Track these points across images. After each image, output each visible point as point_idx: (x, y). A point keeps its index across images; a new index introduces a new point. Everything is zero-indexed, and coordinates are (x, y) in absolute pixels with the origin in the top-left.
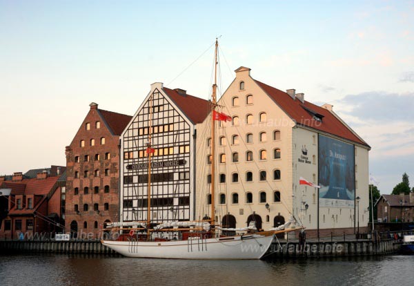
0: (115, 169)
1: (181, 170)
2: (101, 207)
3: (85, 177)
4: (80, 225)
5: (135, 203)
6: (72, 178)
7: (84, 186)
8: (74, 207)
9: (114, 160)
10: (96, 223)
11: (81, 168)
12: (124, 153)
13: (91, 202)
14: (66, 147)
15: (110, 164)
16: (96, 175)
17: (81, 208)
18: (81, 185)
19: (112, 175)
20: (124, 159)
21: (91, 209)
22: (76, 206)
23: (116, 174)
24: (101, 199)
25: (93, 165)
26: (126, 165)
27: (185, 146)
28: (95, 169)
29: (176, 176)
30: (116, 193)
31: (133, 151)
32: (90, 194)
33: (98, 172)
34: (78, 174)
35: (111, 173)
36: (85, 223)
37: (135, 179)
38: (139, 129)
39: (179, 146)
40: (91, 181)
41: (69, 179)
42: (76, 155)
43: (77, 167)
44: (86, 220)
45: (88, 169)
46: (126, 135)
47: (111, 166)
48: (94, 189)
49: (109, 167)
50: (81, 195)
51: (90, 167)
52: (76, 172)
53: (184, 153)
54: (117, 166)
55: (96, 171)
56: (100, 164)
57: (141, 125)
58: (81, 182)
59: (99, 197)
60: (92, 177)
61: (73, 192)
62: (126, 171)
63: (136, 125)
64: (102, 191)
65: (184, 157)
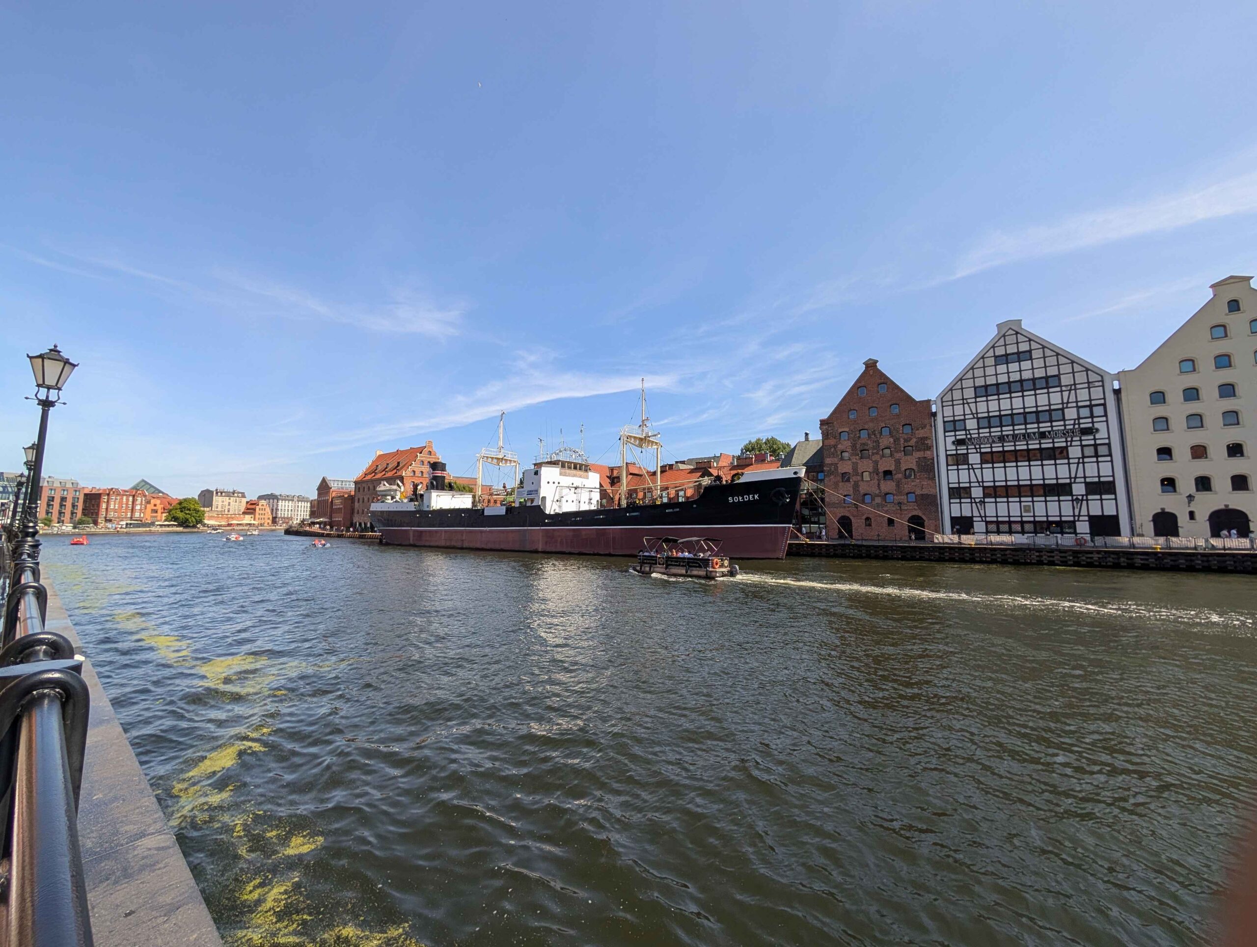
0: (925, 444)
1: (1085, 443)
2: (900, 498)
3: (862, 457)
4: (857, 524)
5: (977, 493)
6: (836, 460)
7: (860, 470)
8: (842, 498)
9: (921, 433)
10: (890, 519)
11: (854, 445)
12: (945, 422)
13: (877, 492)
14: (821, 421)
15: (914, 440)
16: (884, 456)
17: (856, 498)
18: (855, 469)
19: (918, 454)
20: (945, 432)
21: (877, 500)
22: (848, 497)
23: (928, 452)
24: (898, 486)
25: (876, 442)
26: (953, 439)
27: (1091, 406)
28: (881, 448)
29: (1075, 452)
30: (929, 479)
31: (964, 419)
32: (875, 481)
33: (887, 451)
34: (846, 454)
35: (918, 451)
36: (868, 519)
37: (974, 458)
38: (975, 388)
39: (1078, 408)
40: (876, 463)
41: (828, 461)
42: (840, 430)
43: (845, 444)
44: (870, 516)
45: (866, 447)
46: (947, 398)
47: (917, 442)
48: (881, 475)
49: (913, 442)
50: (855, 482)
51: (871, 444)
52: (843, 452)
53: (1093, 417)
54: (929, 442)
55: (883, 450)
56: (892, 440)
57: (980, 382)
58: (855, 465)
59: (894, 484)
60: (876, 458)
61: (839, 478)
62: (950, 447)
63: (968, 383)
64: (900, 476)
65: (1093, 422)
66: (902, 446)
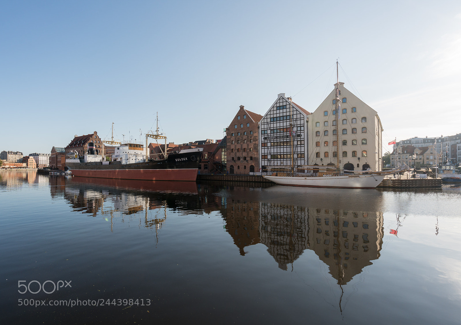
0: (256, 139)
1: (298, 140)
2: (248, 159)
3: (238, 143)
4: (235, 168)
5: (269, 157)
6: (230, 144)
7: (237, 148)
8: (231, 158)
9: (255, 135)
10: (245, 166)
11: (235, 139)
12: (262, 131)
13: (242, 156)
14: (226, 129)
15: (253, 137)
16: (244, 143)
17: (236, 159)
18: (235, 148)
19: (254, 142)
20: (262, 134)
21: (242, 159)
22: (233, 158)
23: (257, 142)
24: (247, 154)
25: (242, 137)
26: (263, 137)
27: (301, 127)
29: (295, 143)
30: (256, 152)
31: (267, 130)
32: (241, 152)
33: (245, 141)
34: (233, 142)
36: (239, 166)
37: (269, 144)
38: (271, 118)
39: (297, 127)
40: (242, 145)
41: (228, 144)
42: (232, 133)
43: (233, 138)
45: (239, 139)
46: (263, 122)
48: (243, 150)
50: (236, 152)
52: (232, 141)
53: (301, 130)
55: (244, 140)
56: (246, 137)
57: (272, 116)
58: (236, 146)
60: (242, 143)
61: (231, 151)
62: (263, 140)
63: (268, 116)
64: (248, 150)
65: (300, 132)
66: (249, 139)
